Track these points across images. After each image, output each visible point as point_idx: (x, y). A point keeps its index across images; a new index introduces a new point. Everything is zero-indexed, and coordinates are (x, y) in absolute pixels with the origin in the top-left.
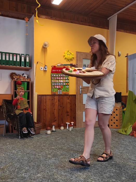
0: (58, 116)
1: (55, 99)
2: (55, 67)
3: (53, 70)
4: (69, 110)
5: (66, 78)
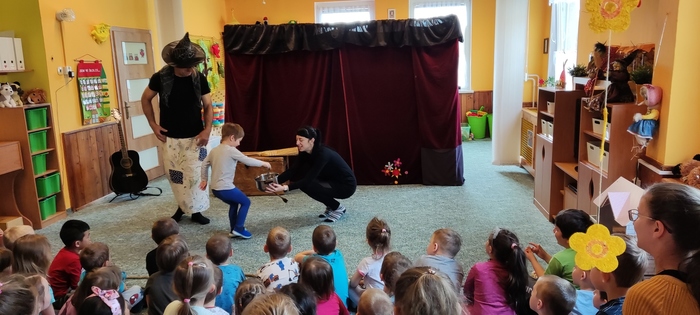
1: (91, 138)
2: (81, 62)
3: (82, 71)
5: (104, 87)
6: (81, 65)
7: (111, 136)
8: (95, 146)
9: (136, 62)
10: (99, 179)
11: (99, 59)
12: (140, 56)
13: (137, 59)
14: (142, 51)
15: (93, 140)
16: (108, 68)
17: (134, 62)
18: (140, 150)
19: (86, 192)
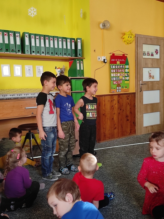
0: (118, 122)
1: (114, 100)
2: (113, 54)
3: (113, 60)
4: (128, 113)
5: (127, 70)
6: (113, 56)
7: (128, 101)
8: (116, 106)
9: (152, 57)
10: (116, 126)
11: (125, 52)
12: (154, 54)
13: (152, 55)
14: (157, 50)
15: (115, 102)
16: (131, 59)
17: (150, 57)
18: (147, 112)
19: (107, 132)
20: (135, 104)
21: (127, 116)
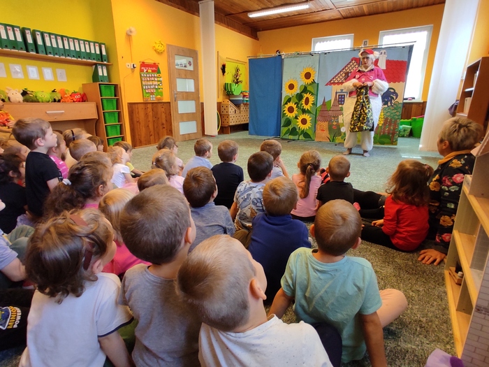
0: (154, 129)
1: (148, 108)
2: (143, 63)
3: (142, 68)
4: (164, 122)
5: (159, 79)
6: (143, 65)
7: (163, 110)
8: (151, 114)
9: (185, 68)
10: (152, 133)
11: (157, 62)
12: (188, 65)
13: (186, 66)
14: (190, 62)
15: (149, 110)
16: (163, 68)
18: (183, 121)
19: (143, 139)
20: (170, 112)
21: (163, 124)
